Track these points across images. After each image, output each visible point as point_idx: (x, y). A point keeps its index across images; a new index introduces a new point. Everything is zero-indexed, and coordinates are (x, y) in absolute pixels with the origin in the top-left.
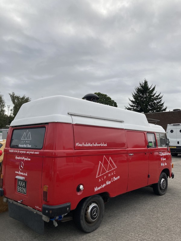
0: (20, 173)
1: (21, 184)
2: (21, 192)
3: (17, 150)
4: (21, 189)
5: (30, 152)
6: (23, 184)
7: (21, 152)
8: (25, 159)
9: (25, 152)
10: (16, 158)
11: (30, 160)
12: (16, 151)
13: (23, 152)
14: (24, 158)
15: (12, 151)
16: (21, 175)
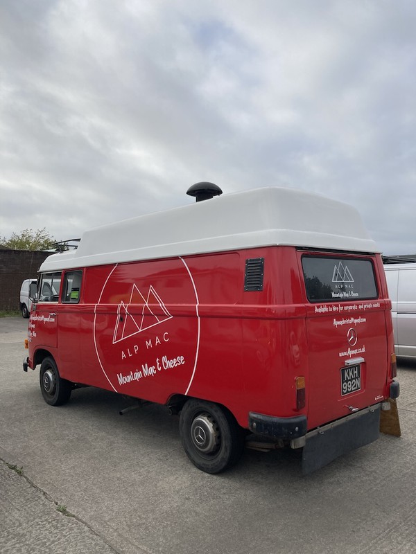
0: (350, 352)
1: (351, 374)
2: (351, 391)
3: (337, 306)
4: (350, 386)
5: (365, 306)
6: (355, 372)
7: (346, 308)
8: (356, 321)
9: (355, 307)
10: (336, 323)
11: (365, 320)
12: (335, 309)
13: (350, 308)
14: (352, 319)
15: (324, 310)
16: (354, 356)
